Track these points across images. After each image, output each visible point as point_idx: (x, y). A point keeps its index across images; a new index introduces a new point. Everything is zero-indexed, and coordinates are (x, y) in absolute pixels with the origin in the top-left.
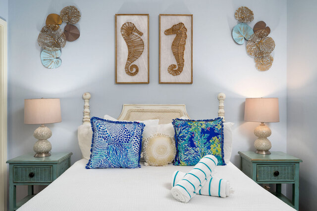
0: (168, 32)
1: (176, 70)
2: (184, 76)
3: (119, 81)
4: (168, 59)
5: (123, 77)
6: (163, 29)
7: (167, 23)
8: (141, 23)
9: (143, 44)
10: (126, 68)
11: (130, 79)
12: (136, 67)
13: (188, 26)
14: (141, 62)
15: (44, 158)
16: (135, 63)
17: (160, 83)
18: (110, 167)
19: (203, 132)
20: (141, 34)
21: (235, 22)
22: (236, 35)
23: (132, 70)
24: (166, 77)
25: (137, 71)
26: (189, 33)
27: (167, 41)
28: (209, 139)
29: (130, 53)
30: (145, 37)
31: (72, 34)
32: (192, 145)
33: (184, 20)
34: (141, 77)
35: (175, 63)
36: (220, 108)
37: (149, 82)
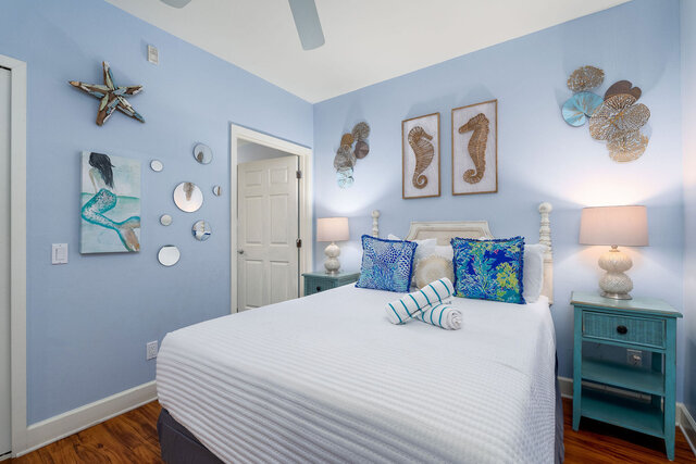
0: (463, 130)
1: (474, 176)
2: (486, 184)
3: (406, 196)
4: (464, 163)
5: (412, 191)
6: (457, 126)
7: (462, 118)
8: (430, 126)
9: (432, 150)
10: (414, 180)
11: (418, 192)
12: (425, 177)
13: (490, 116)
14: (431, 172)
15: (333, 275)
16: (424, 173)
17: (455, 195)
18: (376, 288)
19: (487, 254)
20: (430, 138)
21: (568, 94)
22: (569, 114)
23: (421, 182)
24: (462, 186)
25: (426, 182)
27: (463, 141)
29: (417, 162)
30: (435, 142)
31: (362, 151)
32: (471, 272)
34: (431, 189)
35: (473, 167)
36: (541, 224)
37: (440, 195)
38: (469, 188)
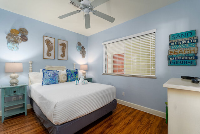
0: (61, 45)
1: (63, 56)
2: (65, 58)
3: (44, 58)
4: (60, 53)
5: (46, 57)
6: (59, 44)
7: (60, 42)
8: (52, 41)
9: (53, 47)
10: (47, 54)
11: (48, 57)
12: (50, 54)
13: (66, 44)
14: (52, 52)
16: (50, 52)
17: (58, 59)
19: (74, 72)
20: (52, 44)
21: (78, 45)
22: (78, 49)
23: (49, 55)
24: (60, 58)
25: (51, 55)
26: (66, 46)
27: (60, 47)
28: (76, 74)
29: (48, 49)
30: (53, 45)
32: (72, 76)
33: (65, 42)
34: (52, 57)
35: (63, 54)
36: (74, 67)
37: (55, 59)
38: (62, 58)
